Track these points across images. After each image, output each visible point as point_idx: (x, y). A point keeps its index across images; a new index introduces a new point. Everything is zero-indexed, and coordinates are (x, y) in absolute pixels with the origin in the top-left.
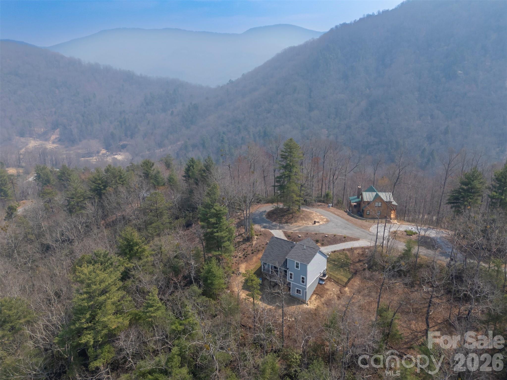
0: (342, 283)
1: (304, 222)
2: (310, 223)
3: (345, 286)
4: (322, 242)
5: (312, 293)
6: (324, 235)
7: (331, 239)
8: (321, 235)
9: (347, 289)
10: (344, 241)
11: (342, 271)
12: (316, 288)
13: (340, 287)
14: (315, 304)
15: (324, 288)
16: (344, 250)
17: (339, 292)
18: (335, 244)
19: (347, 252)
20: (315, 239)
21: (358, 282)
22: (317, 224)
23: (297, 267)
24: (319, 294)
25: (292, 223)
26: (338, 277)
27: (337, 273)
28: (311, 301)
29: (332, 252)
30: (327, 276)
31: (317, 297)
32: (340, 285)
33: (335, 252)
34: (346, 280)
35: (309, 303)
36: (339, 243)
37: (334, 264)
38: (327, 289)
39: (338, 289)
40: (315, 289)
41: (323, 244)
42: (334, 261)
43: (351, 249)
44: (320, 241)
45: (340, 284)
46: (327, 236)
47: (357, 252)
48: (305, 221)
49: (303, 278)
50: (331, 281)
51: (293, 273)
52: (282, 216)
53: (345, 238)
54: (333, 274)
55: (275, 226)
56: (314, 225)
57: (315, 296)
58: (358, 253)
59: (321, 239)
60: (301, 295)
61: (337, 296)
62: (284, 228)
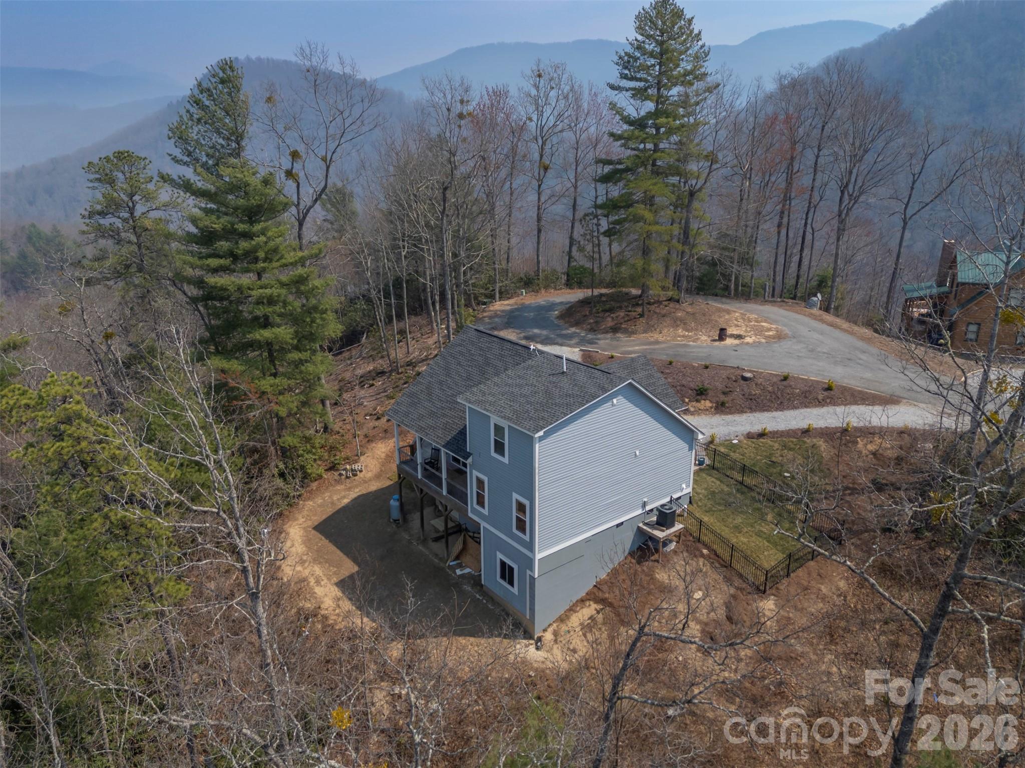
0: (748, 572)
1: (680, 331)
2: (704, 338)
3: (761, 591)
4: (723, 398)
5: (582, 594)
6: (739, 372)
7: (764, 389)
8: (724, 374)
9: (768, 605)
10: (821, 403)
11: (769, 517)
12: (614, 573)
13: (732, 591)
14: (574, 651)
15: (653, 579)
16: (806, 432)
17: (721, 613)
18: (777, 410)
19: (822, 444)
20: (692, 385)
21: (842, 584)
22: (729, 341)
23: (499, 447)
24: (611, 605)
25: (631, 333)
26: (741, 540)
27: (739, 520)
28: (564, 628)
29: (750, 436)
30: (678, 527)
31: (600, 617)
32: (737, 582)
33: (762, 435)
34: (771, 558)
35: (548, 636)
36: (795, 408)
37: (742, 483)
38: (666, 590)
39: (718, 599)
40: (603, 576)
41: (723, 404)
42: (744, 469)
43: (844, 431)
44: (711, 393)
45: (741, 576)
46: (748, 375)
47: (871, 447)
48: (687, 330)
49: (521, 508)
50: (695, 554)
51: (485, 479)
52: (605, 311)
53: (829, 388)
54: (718, 527)
55: (570, 337)
56: (717, 343)
57: (589, 610)
58: (874, 454)
59: (720, 386)
60: (515, 590)
61: (703, 631)
62: (596, 343)
